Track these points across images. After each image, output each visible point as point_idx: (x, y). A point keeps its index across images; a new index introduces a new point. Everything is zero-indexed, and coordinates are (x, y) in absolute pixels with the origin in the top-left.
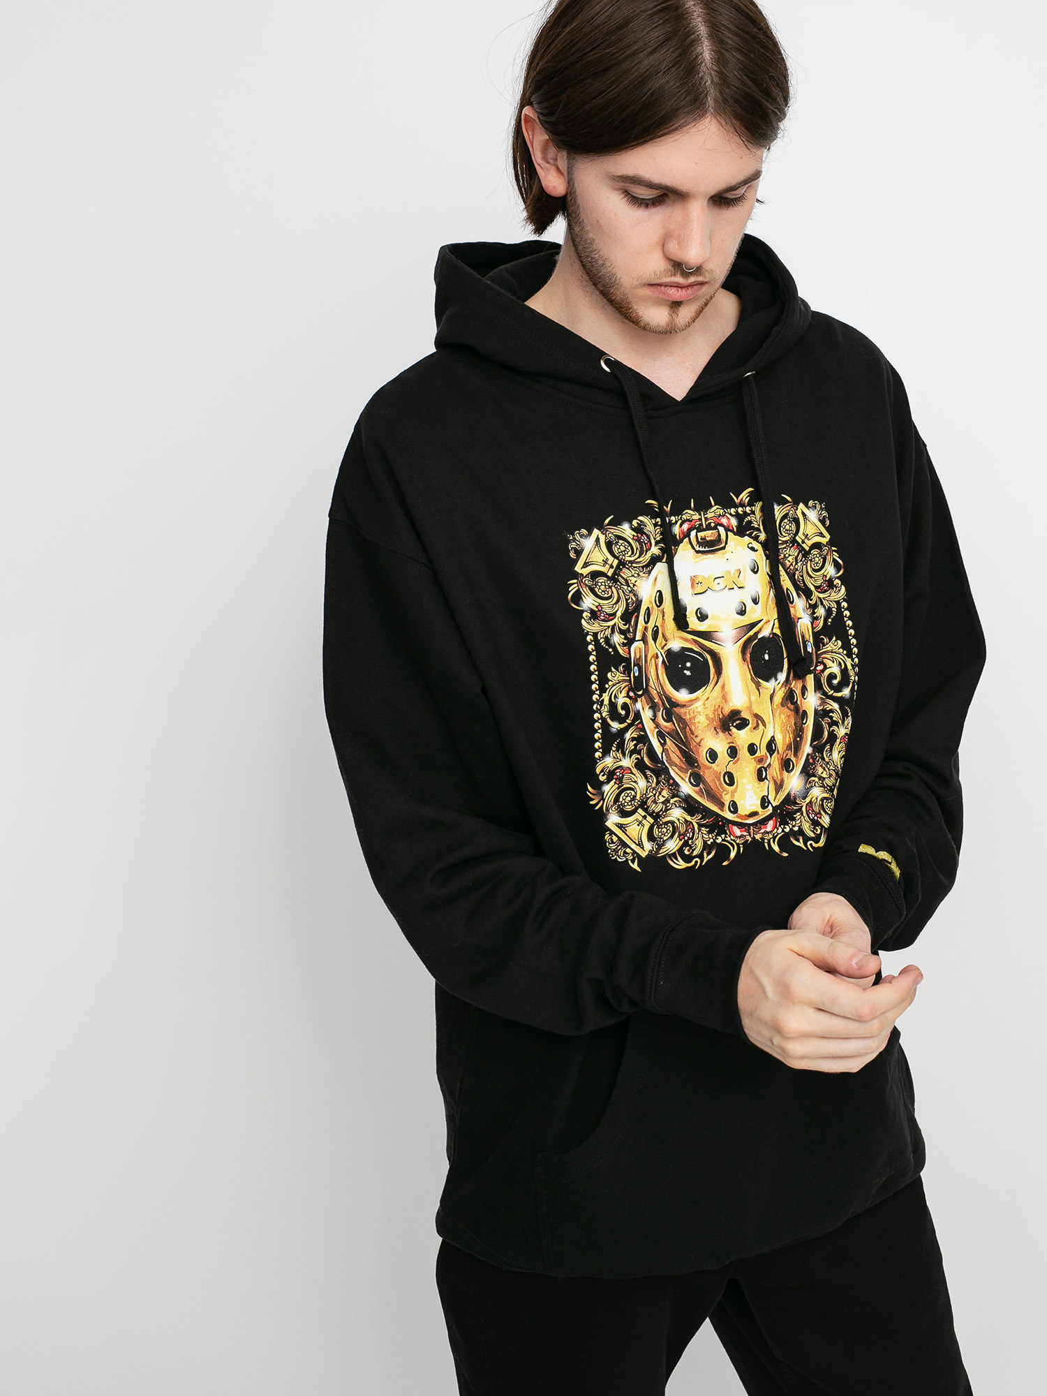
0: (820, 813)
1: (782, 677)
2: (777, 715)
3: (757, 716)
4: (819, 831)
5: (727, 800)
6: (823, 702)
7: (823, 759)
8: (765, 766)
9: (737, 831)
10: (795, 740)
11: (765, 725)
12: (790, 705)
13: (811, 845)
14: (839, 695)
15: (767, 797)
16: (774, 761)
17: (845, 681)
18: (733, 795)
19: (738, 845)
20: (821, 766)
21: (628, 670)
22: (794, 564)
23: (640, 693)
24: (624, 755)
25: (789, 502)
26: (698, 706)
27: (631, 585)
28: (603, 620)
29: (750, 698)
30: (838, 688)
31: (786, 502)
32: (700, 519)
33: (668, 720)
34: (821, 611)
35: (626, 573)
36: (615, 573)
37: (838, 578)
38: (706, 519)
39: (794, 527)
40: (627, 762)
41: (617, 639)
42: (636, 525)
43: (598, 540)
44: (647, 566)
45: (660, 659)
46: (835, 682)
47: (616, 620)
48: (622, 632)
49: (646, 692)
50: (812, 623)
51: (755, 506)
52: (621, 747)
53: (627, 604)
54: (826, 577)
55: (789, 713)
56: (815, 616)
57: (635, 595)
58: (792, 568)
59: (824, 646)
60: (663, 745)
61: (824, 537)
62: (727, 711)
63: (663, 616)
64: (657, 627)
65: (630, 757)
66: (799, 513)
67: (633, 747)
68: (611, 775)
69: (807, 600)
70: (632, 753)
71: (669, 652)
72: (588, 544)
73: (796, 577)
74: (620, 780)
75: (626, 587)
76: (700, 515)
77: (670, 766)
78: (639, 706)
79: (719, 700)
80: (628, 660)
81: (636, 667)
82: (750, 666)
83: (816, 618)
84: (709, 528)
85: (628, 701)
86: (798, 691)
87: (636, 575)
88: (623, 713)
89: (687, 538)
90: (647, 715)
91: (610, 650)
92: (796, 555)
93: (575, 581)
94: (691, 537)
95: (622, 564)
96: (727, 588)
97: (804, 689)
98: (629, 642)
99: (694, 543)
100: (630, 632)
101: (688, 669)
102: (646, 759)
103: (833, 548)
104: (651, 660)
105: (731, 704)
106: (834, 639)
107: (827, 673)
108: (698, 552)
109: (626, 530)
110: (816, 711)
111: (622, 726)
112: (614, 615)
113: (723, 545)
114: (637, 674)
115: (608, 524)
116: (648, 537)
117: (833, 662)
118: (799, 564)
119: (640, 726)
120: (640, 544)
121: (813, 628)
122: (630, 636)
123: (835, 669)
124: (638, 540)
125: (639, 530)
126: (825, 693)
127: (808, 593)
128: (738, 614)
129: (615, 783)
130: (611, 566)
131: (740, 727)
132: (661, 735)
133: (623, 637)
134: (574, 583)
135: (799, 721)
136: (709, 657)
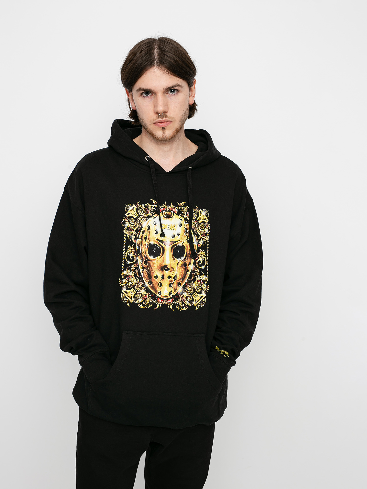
0: (185, 300)
1: (183, 258)
2: (179, 269)
3: (172, 268)
4: (183, 305)
5: (158, 290)
6: (195, 268)
7: (190, 285)
8: (172, 283)
9: (160, 300)
10: (183, 277)
11: (174, 271)
12: (183, 267)
13: (181, 309)
14: (200, 267)
15: (171, 292)
16: (175, 282)
17: (203, 264)
18: (160, 290)
19: (160, 304)
20: (189, 287)
21: (135, 246)
22: (194, 226)
23: (139, 254)
24: (131, 272)
25: (197, 208)
26: (155, 262)
27: (141, 222)
28: (130, 231)
29: (171, 262)
30: (201, 266)
31: (196, 208)
32: (167, 208)
33: (146, 264)
34: (201, 242)
35: (140, 218)
36: (136, 218)
37: (208, 233)
38: (169, 208)
39: (197, 215)
40: (131, 274)
41: (133, 237)
42: (146, 205)
43: (134, 208)
44: (146, 218)
45: (147, 246)
46: (200, 263)
47: (134, 231)
48: (134, 235)
49: (141, 254)
50: (198, 245)
51: (185, 207)
52: (130, 269)
53: (138, 227)
54: (205, 232)
55: (183, 269)
56: (199, 243)
57: (141, 225)
58: (194, 227)
59: (200, 252)
60: (143, 271)
61: (206, 220)
62: (163, 265)
63: (149, 233)
64: (147, 236)
65: (133, 273)
66: (199, 212)
67: (134, 270)
68: (126, 277)
69: (197, 238)
70: (133, 271)
71: (150, 244)
72: (131, 208)
73: (195, 230)
74: (128, 279)
75: (139, 222)
76: (167, 207)
77: (144, 277)
78: (138, 258)
79: (162, 261)
80: (135, 244)
81: (138, 246)
82: (173, 253)
83: (200, 244)
84: (169, 211)
85: (134, 256)
86: (187, 264)
87: (143, 220)
88: (132, 259)
89: (162, 213)
90: (140, 261)
91: (130, 240)
92: (196, 224)
93: (125, 218)
94: (163, 212)
95: (139, 216)
96: (170, 229)
97: (190, 263)
98: (136, 239)
99: (164, 214)
100: (137, 235)
101: (154, 250)
102: (137, 274)
103: (209, 224)
104: (143, 245)
105: (165, 263)
106: (203, 251)
107: (198, 260)
108: (164, 217)
109: (143, 206)
110: (192, 270)
111: (131, 263)
112: (133, 230)
113: (172, 217)
114: (138, 249)
115: (138, 204)
116: (149, 209)
117: (201, 257)
118: (196, 227)
119: (137, 264)
120: (146, 211)
121: (197, 246)
122: (137, 237)
123: (201, 260)
124: (146, 210)
125: (147, 207)
126: (196, 266)
127: (198, 236)
128: (172, 237)
129: (127, 279)
130: (136, 216)
131: (166, 270)
132: (143, 268)
133: (135, 237)
134: (124, 219)
135: (186, 272)
136: (161, 248)
